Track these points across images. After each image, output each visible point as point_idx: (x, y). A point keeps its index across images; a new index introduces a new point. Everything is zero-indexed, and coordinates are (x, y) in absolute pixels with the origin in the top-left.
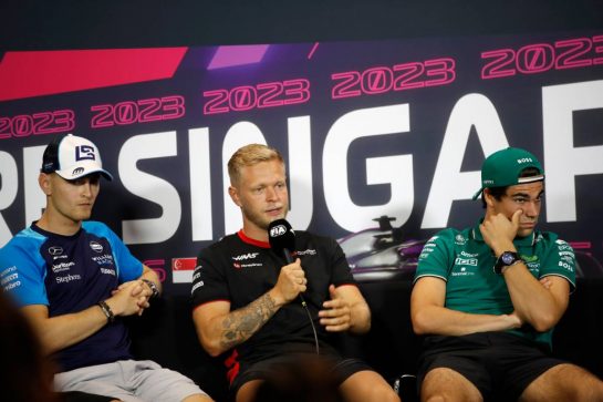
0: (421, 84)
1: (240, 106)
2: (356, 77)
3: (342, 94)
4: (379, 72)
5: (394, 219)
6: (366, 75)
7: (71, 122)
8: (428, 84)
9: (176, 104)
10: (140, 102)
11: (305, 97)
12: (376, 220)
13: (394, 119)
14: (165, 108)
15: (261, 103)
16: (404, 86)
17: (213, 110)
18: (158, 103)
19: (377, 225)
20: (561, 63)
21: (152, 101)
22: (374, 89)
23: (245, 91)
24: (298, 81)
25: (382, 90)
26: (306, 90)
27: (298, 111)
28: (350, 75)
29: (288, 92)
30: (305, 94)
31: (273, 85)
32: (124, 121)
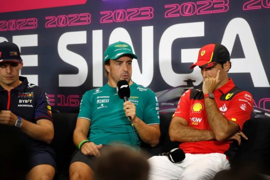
0: (211, 12)
1: (118, 20)
2: (177, 7)
3: (170, 16)
4: (189, 5)
5: (195, 81)
6: (183, 6)
7: (36, 25)
8: (214, 12)
9: (87, 17)
10: (69, 16)
11: (151, 16)
12: (185, 81)
13: (197, 29)
14: (81, 19)
15: (129, 19)
16: (202, 12)
17: (105, 21)
18: (78, 16)
19: (186, 84)
21: (75, 15)
22: (187, 13)
23: (121, 12)
24: (148, 8)
25: (191, 14)
26: (152, 13)
27: (147, 24)
28: (174, 6)
29: (142, 14)
30: (151, 14)
31: (135, 10)
32: (61, 25)
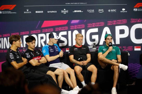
1: (75, 28)
4: (94, 24)
5: (96, 44)
8: (100, 25)
9: (67, 28)
11: (84, 27)
13: (96, 30)
16: (97, 26)
17: (72, 29)
19: (93, 44)
20: (118, 23)
22: (93, 26)
23: (76, 26)
24: (83, 25)
27: (83, 29)
28: (90, 24)
31: (80, 25)
32: (60, 30)
